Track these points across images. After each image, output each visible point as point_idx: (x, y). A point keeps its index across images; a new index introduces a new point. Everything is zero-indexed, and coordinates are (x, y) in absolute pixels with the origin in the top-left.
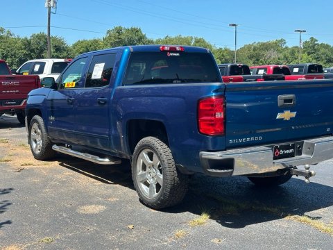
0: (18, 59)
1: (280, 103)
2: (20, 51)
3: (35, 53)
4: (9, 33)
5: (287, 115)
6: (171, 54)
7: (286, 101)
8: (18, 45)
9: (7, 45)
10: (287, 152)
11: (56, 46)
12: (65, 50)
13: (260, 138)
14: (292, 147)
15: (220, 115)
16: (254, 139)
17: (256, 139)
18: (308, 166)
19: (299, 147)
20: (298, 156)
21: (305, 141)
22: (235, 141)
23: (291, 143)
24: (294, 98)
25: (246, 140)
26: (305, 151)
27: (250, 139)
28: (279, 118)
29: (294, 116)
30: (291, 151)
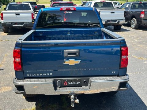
1: (65, 54)
5: (72, 62)
6: (67, 12)
7: (69, 54)
10: (75, 83)
13: (51, 74)
14: (79, 81)
15: (18, 60)
16: (46, 74)
17: (48, 74)
18: (72, 96)
19: (85, 82)
20: (84, 87)
21: (90, 78)
22: (31, 75)
23: (77, 79)
24: (77, 52)
25: (40, 75)
26: (89, 84)
27: (43, 75)
28: (65, 63)
29: (79, 63)
30: (77, 83)
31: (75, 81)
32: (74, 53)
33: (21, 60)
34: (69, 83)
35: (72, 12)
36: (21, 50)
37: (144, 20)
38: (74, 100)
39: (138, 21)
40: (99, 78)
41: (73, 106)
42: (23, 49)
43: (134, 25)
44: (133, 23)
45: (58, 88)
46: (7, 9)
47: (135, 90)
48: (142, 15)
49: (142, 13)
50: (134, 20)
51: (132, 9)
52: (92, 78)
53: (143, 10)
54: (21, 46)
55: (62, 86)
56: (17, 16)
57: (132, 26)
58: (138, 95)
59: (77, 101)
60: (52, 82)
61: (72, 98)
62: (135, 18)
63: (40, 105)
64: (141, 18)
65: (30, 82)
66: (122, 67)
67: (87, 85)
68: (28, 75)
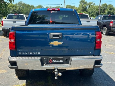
0: (96, 13)
1: (51, 37)
2: (97, 10)
3: (102, 11)
4: (94, 4)
5: (56, 43)
6: (53, 12)
7: (54, 36)
8: (97, 8)
9: (93, 8)
10: (58, 61)
11: (110, 8)
12: (113, 9)
13: (39, 53)
14: (62, 59)
15: (13, 41)
16: (35, 53)
17: (36, 53)
18: (56, 70)
19: (66, 60)
20: (66, 64)
21: (71, 57)
22: (23, 53)
23: (60, 57)
24: (60, 35)
25: (30, 53)
26: (70, 62)
27: (32, 53)
28: (50, 44)
29: (61, 44)
30: (60, 61)
31: (59, 59)
32: (58, 36)
33: (15, 41)
34: (54, 61)
35: (56, 12)
36: (15, 33)
37: (113, 28)
38: (57, 73)
39: (108, 29)
40: (78, 57)
41: (56, 78)
42: (17, 32)
43: (105, 32)
44: (104, 31)
45: (44, 65)
46: (6, 19)
47: (107, 74)
48: (111, 24)
49: (111, 22)
50: (105, 28)
51: (103, 20)
52: (72, 57)
53: (112, 20)
54: (15, 29)
55: (48, 63)
56: (15, 23)
57: (103, 33)
58: (110, 77)
59: (60, 74)
60: (40, 59)
61: (56, 72)
62: (106, 26)
63: (29, 82)
64: (110, 27)
65: (22, 59)
66: (96, 48)
67: (68, 63)
68: (20, 53)
